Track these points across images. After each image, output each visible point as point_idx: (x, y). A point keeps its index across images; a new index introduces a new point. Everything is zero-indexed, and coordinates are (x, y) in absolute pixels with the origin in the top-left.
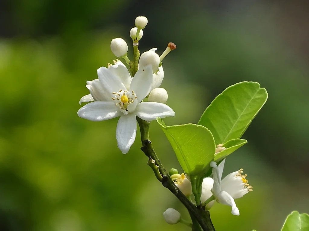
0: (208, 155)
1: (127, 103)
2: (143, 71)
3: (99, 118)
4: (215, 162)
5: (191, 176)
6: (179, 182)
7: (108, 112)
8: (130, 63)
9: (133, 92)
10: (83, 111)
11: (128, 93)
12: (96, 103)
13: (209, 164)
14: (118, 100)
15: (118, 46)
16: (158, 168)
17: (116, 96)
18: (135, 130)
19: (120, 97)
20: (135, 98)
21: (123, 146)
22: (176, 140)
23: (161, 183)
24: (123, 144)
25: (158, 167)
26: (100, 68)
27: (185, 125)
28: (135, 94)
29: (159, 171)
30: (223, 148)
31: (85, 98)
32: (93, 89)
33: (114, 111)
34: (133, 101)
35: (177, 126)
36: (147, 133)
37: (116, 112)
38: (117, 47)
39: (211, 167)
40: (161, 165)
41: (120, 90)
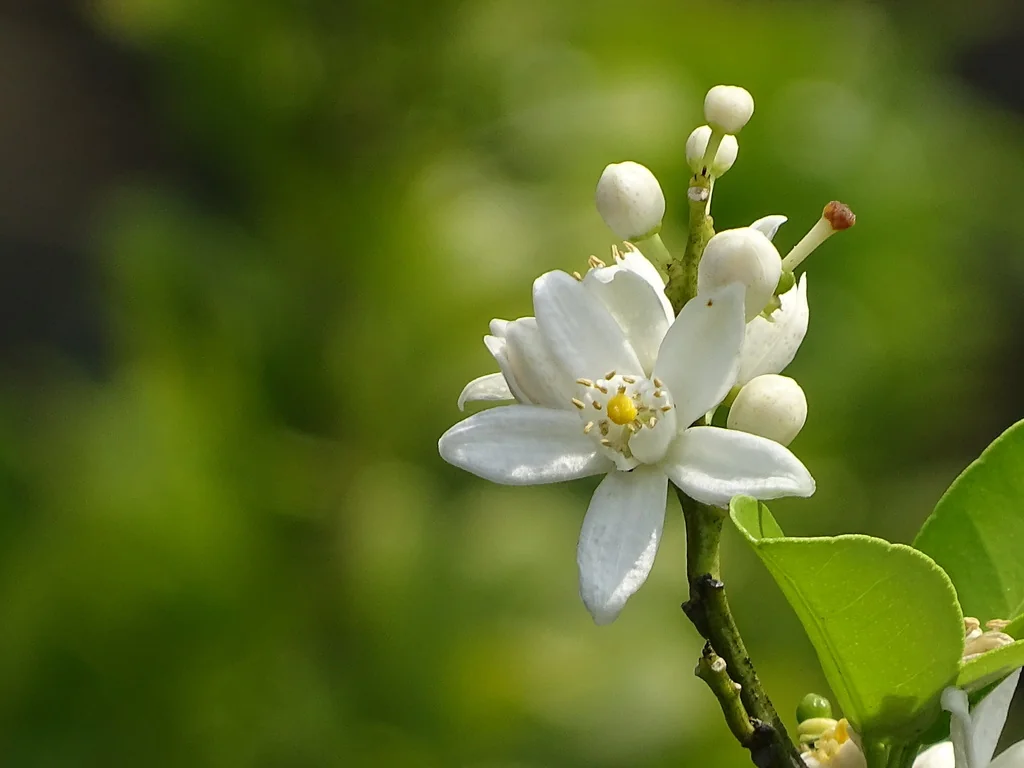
0: (934, 660)
1: (631, 427)
2: (710, 304)
3: (521, 472)
4: (963, 689)
5: (867, 734)
6: (823, 755)
7: (554, 453)
8: (669, 266)
9: (657, 385)
10: (460, 440)
11: (640, 385)
12: (515, 413)
13: (937, 699)
14: (600, 409)
15: (622, 193)
16: (736, 690)
17: (592, 394)
18: (654, 536)
19: (604, 400)
20: (665, 409)
21: (597, 593)
22: (802, 593)
23: (748, 752)
24: (600, 585)
25: (739, 686)
26: (545, 275)
27: (836, 538)
28: (663, 393)
29: (739, 702)
30: (999, 639)
31: (481, 386)
32: (509, 353)
33: (584, 452)
34: (653, 420)
35: (805, 542)
36: (711, 548)
37: (592, 455)
38: (618, 198)
39: (944, 708)
40: (754, 680)
41: (608, 374)
